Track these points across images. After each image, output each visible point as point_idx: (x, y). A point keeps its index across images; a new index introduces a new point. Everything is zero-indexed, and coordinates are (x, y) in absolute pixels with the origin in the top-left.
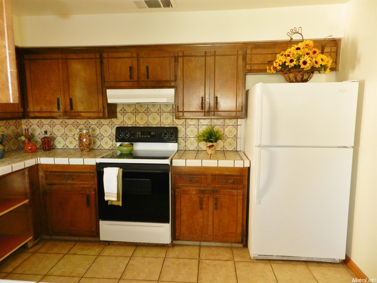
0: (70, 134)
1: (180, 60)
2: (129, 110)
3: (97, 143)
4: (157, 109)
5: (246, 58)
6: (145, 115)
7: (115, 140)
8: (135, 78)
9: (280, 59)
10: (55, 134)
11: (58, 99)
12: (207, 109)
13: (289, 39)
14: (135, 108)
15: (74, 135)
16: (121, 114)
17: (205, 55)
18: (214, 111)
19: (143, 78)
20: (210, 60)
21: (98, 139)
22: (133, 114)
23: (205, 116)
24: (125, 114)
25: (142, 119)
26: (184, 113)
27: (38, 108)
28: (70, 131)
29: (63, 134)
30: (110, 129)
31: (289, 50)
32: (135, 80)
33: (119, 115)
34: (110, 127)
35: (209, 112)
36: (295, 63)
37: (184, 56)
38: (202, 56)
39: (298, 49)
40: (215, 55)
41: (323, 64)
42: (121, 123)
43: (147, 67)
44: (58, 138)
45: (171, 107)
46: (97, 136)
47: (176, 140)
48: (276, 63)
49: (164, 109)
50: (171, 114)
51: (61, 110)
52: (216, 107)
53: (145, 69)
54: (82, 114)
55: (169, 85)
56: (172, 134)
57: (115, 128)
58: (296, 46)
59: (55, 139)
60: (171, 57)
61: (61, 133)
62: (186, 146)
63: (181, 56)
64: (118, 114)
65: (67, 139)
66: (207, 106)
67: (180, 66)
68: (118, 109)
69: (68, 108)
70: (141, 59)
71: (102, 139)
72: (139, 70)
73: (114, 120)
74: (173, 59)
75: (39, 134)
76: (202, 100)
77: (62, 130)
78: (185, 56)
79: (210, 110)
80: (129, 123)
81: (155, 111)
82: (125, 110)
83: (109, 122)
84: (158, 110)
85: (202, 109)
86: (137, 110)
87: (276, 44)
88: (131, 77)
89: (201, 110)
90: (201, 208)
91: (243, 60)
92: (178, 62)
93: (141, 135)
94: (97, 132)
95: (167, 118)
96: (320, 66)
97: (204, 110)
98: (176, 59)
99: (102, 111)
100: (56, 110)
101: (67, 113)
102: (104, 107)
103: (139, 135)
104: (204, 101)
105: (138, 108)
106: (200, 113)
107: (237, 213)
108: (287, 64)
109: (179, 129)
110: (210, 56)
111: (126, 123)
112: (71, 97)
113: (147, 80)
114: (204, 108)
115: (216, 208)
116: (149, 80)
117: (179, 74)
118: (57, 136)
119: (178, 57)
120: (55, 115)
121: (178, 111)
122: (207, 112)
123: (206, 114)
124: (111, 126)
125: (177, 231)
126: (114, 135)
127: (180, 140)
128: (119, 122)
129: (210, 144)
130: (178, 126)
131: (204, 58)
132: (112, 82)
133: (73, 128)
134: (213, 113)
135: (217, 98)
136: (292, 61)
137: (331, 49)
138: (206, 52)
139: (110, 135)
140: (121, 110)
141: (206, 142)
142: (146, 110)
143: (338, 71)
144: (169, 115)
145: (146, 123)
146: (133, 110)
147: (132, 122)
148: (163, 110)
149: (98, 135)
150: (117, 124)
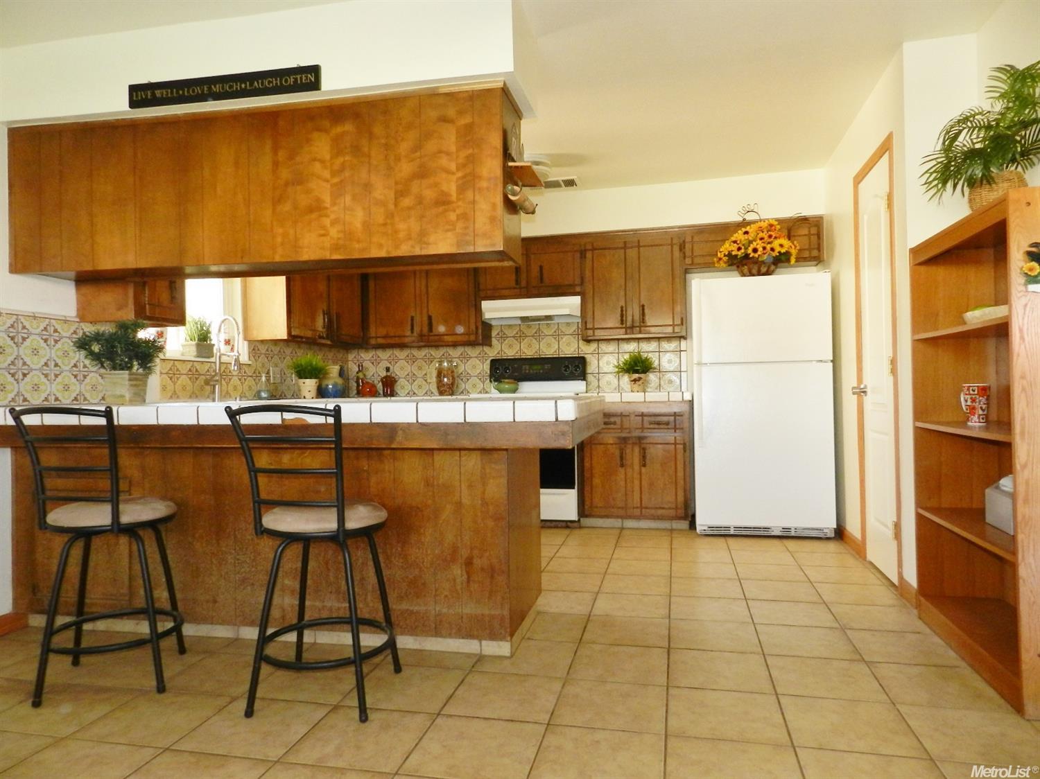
0: (420, 374)
1: (589, 255)
2: (510, 333)
3: (460, 386)
4: (553, 331)
5: (684, 248)
6: (534, 341)
7: (488, 380)
8: (523, 283)
9: (727, 247)
10: (396, 375)
11: (412, 319)
12: (629, 324)
13: (741, 219)
14: (520, 330)
15: (426, 374)
16: (498, 341)
17: (625, 247)
18: (640, 327)
19: (534, 282)
20: (632, 253)
21: (462, 380)
22: (517, 340)
23: (626, 334)
24: (505, 340)
25: (530, 346)
26: (596, 330)
27: (382, 331)
28: (420, 368)
29: (408, 375)
30: (481, 365)
31: (736, 235)
32: (523, 286)
33: (494, 341)
34: (480, 360)
35: (632, 327)
36: (743, 251)
37: (594, 249)
38: (621, 248)
39: (746, 233)
40: (639, 246)
41: (783, 251)
42: (498, 353)
43: (541, 267)
44: (401, 380)
45: (575, 327)
46: (461, 375)
47: (582, 376)
48: (721, 252)
49: (563, 330)
50: (574, 337)
51: (415, 334)
52: (643, 319)
53: (539, 269)
54: (445, 337)
55: (572, 291)
56: (578, 367)
57: (488, 362)
58: (744, 230)
59: (396, 381)
60: (575, 251)
61: (406, 373)
62: (599, 386)
63: (590, 250)
64: (493, 339)
65: (414, 381)
66: (630, 319)
67: (588, 263)
68: (494, 333)
69: (425, 330)
70: (532, 256)
71: (468, 380)
72: (528, 271)
73: (486, 349)
74: (578, 255)
75: (373, 375)
76: (622, 311)
77: (408, 368)
78: (596, 249)
79: (635, 325)
80: (510, 352)
81: (551, 333)
82: (504, 334)
83: (480, 354)
84: (555, 332)
85: (622, 323)
86: (523, 333)
87: (728, 227)
88: (517, 282)
89: (621, 326)
90: (622, 465)
91: (681, 250)
92: (585, 257)
93: (529, 370)
94: (461, 369)
95: (568, 344)
96: (778, 254)
97: (624, 326)
98: (583, 254)
99: (474, 332)
100: (408, 333)
101: (424, 338)
102: (477, 328)
103: (526, 370)
104: (624, 312)
105: (524, 330)
106: (618, 330)
107: (676, 472)
108: (734, 253)
109: (588, 360)
110: (632, 247)
111: (505, 353)
112: (430, 314)
113: (540, 285)
114: (624, 322)
115: (644, 465)
116: (543, 284)
117: (588, 274)
118: (399, 378)
119: (586, 250)
120: (407, 340)
121: (586, 329)
122: (629, 328)
123: (628, 331)
124: (481, 358)
125: (587, 503)
126: (486, 373)
127: (590, 377)
128: (494, 352)
129: (636, 376)
130: (586, 356)
131: (623, 251)
132: (490, 290)
133: (424, 363)
134: (638, 329)
135: (643, 306)
136: (739, 249)
137: (809, 231)
138: (625, 243)
139: (480, 373)
140: (498, 334)
141: (629, 373)
142: (536, 333)
143: (824, 261)
144: (572, 339)
145: (536, 352)
146: (517, 333)
147: (515, 352)
148: (562, 332)
149: (462, 373)
150: (491, 355)
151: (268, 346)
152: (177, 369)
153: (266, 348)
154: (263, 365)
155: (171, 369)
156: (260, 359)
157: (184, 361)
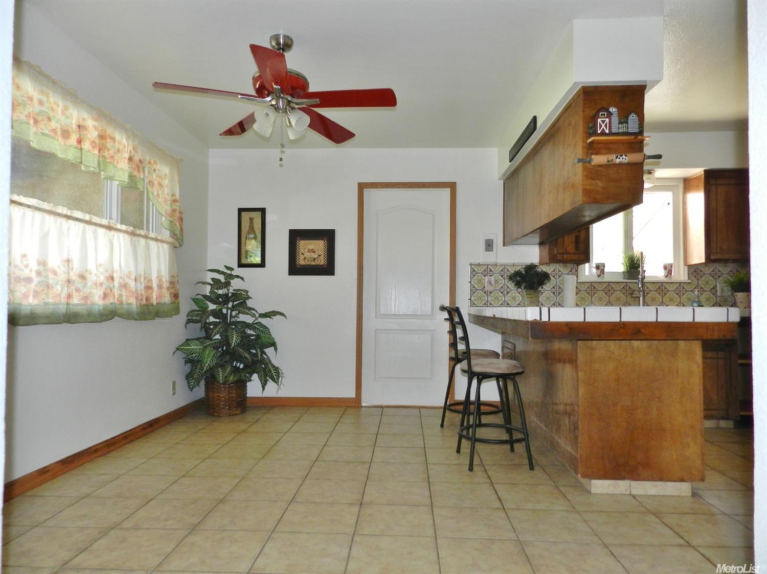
151: (714, 267)
152: (594, 288)
153: (712, 269)
154: (707, 283)
155: (588, 288)
156: (703, 278)
157: (600, 282)
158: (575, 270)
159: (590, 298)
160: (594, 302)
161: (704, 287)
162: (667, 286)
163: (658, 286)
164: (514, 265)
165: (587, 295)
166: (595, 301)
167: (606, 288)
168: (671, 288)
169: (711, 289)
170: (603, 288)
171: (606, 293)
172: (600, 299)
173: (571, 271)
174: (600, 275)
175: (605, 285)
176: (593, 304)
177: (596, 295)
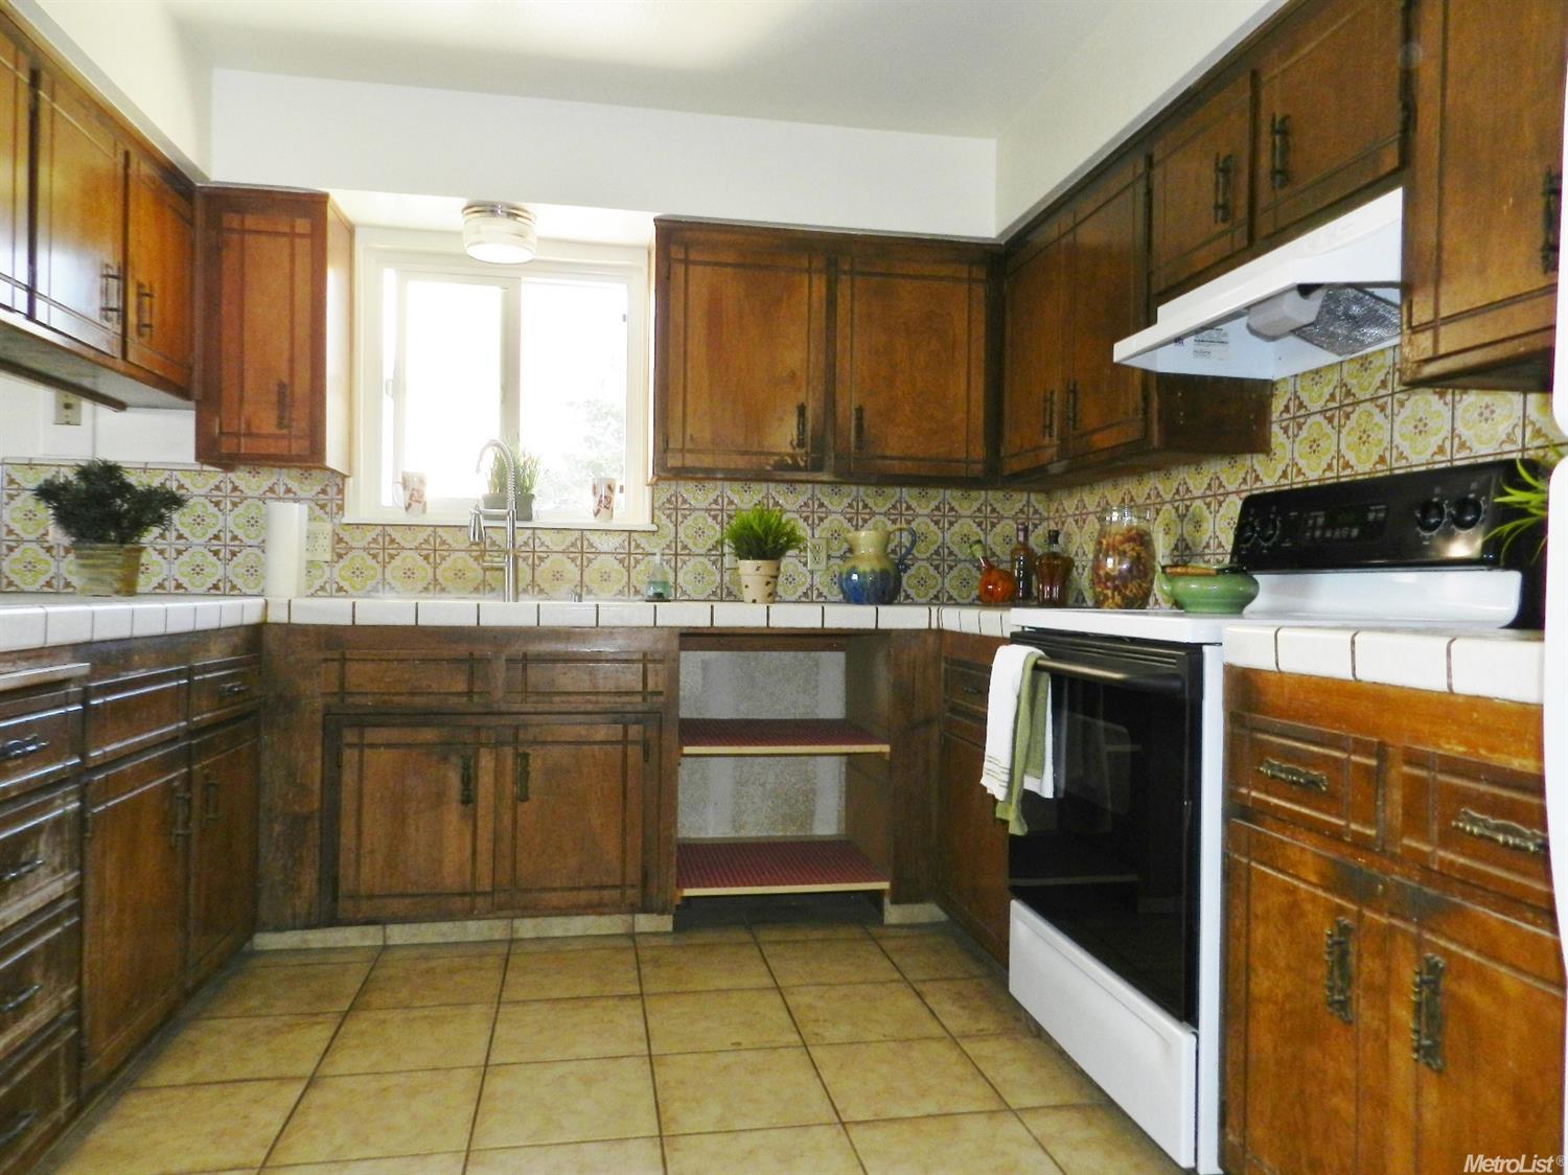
2: (1314, 398)
6: (1377, 416)
8: (1241, 209)
16: (1286, 430)
19: (1266, 191)
22: (1331, 420)
24: (1301, 427)
26: (1444, 331)
27: (1016, 440)
32: (1239, 217)
33: (1277, 435)
42: (1284, 474)
43: (1283, 126)
46: (1207, 551)
54: (1095, 438)
55: (1369, 178)
64: (1274, 428)
68: (1277, 406)
72: (1254, 155)
80: (1312, 471)
82: (1301, 405)
83: (1244, 479)
86: (1349, 394)
88: (1226, 211)
99: (1140, 411)
100: (1046, 437)
101: (1066, 446)
103: (1314, 526)
111: (1299, 472)
112: (1076, 376)
120: (1044, 458)
121: (1413, 329)
128: (1275, 470)
132: (1169, 264)
140: (1287, 409)
146: (1331, 396)
147: (1323, 465)
149: (1208, 546)
150: (1268, 482)
151: (718, 492)
152: (393, 541)
153: (712, 496)
154: (700, 532)
155: (375, 540)
156: (689, 521)
157: (410, 526)
158: (335, 489)
159: (380, 569)
160: (391, 581)
161: (690, 546)
162: (594, 538)
163: (571, 537)
164: (145, 470)
165: (370, 561)
166: (394, 578)
167: (426, 541)
168: (606, 544)
169: (710, 550)
170: (416, 544)
171: (426, 558)
172: (409, 574)
173: (324, 492)
174: (410, 505)
175: (422, 535)
176: (387, 587)
177: (397, 562)
